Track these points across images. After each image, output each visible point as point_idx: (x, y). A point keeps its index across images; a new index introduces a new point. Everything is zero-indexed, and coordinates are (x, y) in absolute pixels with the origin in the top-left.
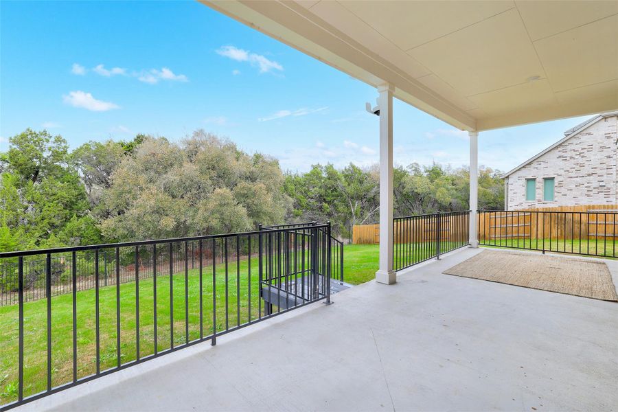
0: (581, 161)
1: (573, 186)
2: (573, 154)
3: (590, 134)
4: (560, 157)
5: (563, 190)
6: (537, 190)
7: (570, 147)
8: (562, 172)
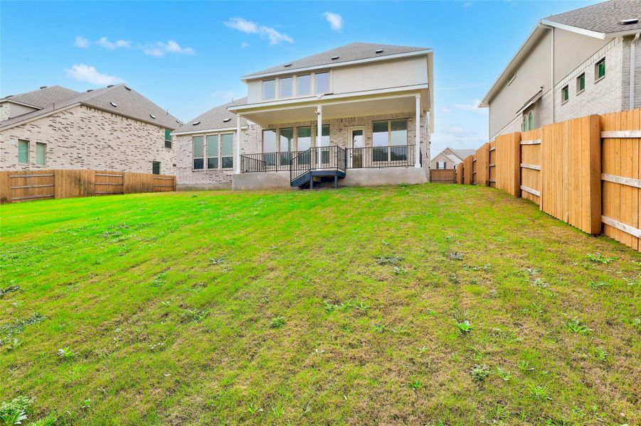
0: (66, 134)
1: (61, 155)
2: (61, 126)
3: (72, 113)
4: (51, 126)
5: (54, 157)
6: (31, 153)
7: (58, 119)
8: (52, 140)
